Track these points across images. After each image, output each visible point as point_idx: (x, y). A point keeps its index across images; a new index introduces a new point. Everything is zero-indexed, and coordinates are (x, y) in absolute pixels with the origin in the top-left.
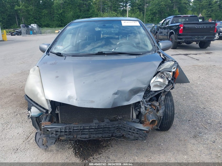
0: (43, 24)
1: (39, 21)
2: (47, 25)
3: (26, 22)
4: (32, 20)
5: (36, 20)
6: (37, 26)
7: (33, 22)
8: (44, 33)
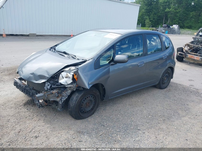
0: (186, 25)
1: (183, 22)
2: (189, 27)
3: (171, 23)
4: (177, 21)
5: (181, 21)
6: (178, 26)
7: (177, 23)
8: (183, 34)
